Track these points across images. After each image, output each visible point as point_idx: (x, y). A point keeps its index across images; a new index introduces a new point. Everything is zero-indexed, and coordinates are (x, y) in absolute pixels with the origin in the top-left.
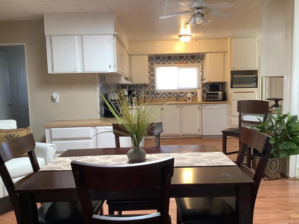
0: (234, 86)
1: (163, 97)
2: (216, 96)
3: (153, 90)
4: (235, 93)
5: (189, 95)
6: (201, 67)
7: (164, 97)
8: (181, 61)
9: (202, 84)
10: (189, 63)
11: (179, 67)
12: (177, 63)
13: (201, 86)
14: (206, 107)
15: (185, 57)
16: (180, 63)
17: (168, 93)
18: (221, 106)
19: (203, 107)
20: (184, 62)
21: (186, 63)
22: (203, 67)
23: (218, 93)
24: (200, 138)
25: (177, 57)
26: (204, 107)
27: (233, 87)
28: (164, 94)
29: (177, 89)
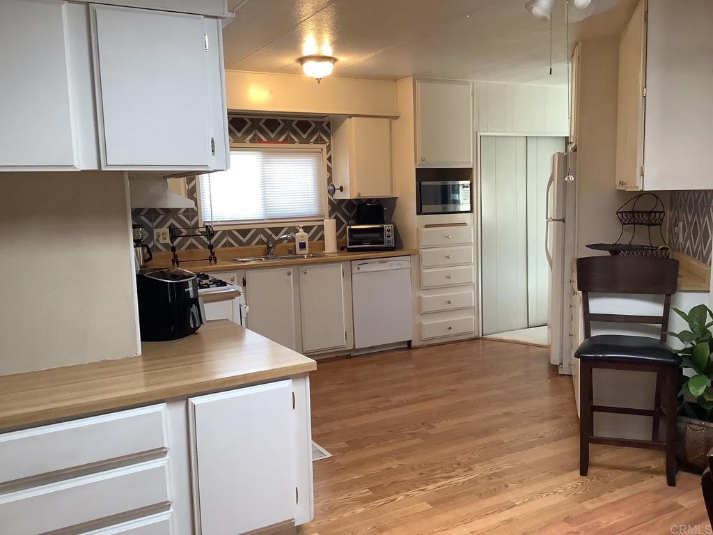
0: (425, 208)
1: (222, 243)
2: (377, 235)
3: (191, 224)
4: (426, 226)
5: (301, 236)
6: (326, 156)
7: (228, 244)
8: (273, 136)
9: (330, 202)
10: (294, 142)
11: (267, 152)
12: (260, 141)
13: (327, 208)
14: (363, 268)
15: (282, 124)
16: (270, 141)
17: (238, 231)
18: (398, 262)
19: (355, 270)
20: (281, 140)
21: (285, 141)
22: (330, 157)
23: (382, 230)
24: (349, 357)
25: (261, 124)
26: (358, 269)
27: (423, 211)
28: (225, 233)
29: (262, 217)
